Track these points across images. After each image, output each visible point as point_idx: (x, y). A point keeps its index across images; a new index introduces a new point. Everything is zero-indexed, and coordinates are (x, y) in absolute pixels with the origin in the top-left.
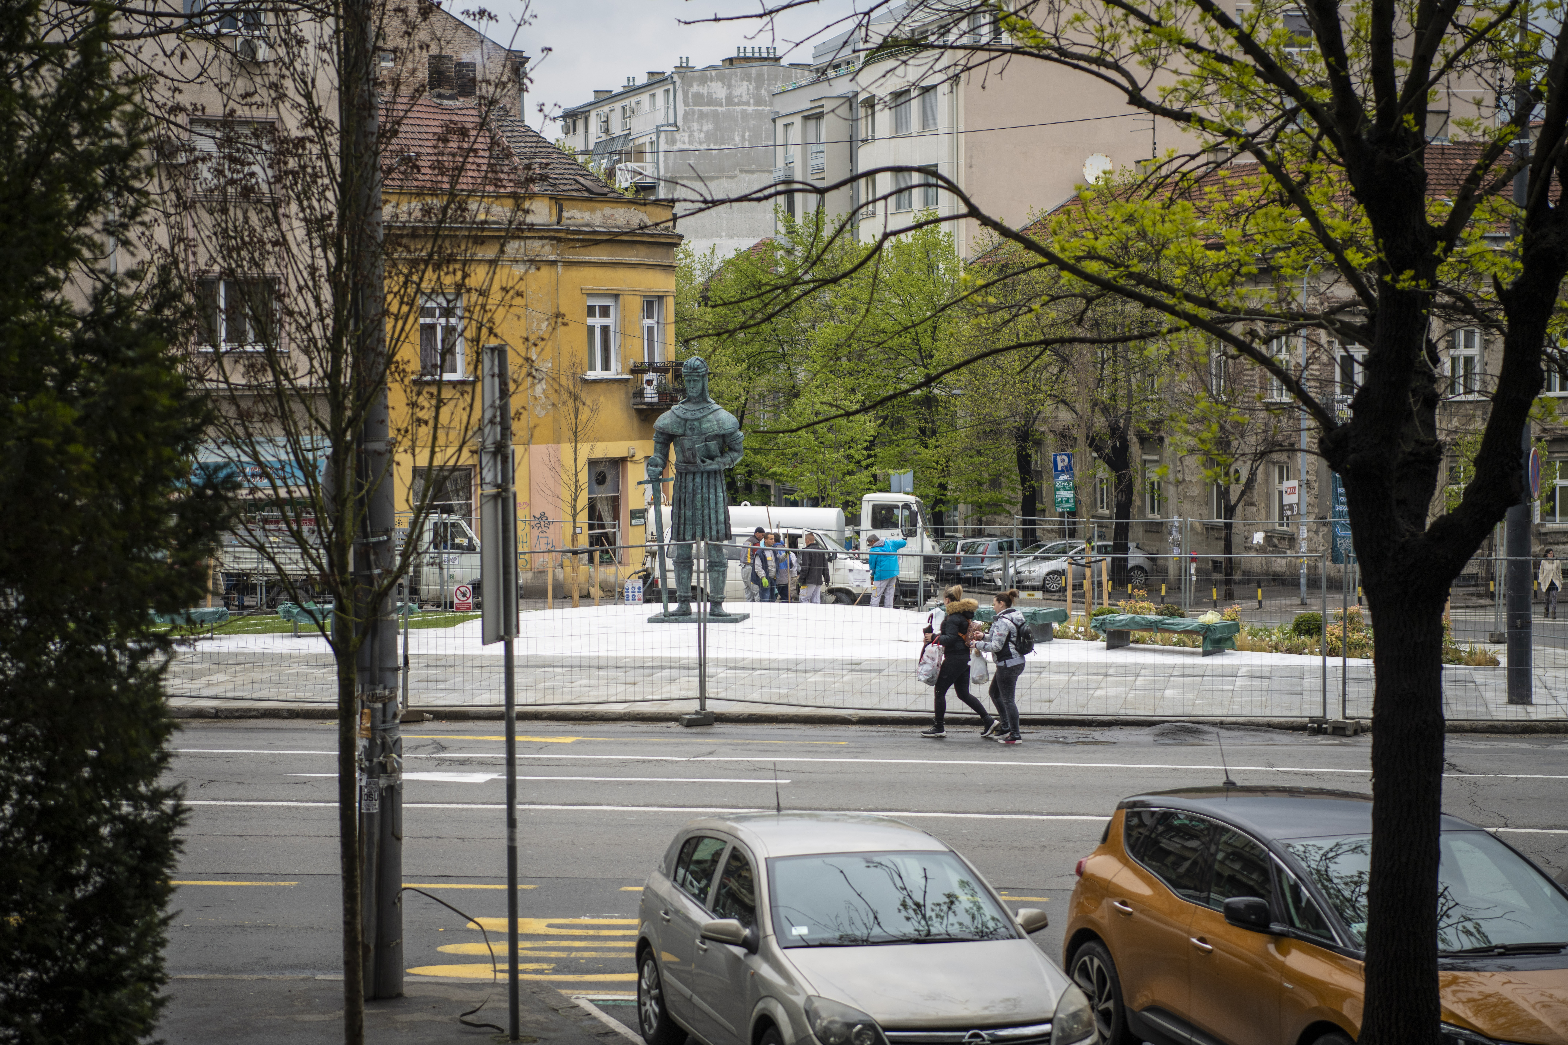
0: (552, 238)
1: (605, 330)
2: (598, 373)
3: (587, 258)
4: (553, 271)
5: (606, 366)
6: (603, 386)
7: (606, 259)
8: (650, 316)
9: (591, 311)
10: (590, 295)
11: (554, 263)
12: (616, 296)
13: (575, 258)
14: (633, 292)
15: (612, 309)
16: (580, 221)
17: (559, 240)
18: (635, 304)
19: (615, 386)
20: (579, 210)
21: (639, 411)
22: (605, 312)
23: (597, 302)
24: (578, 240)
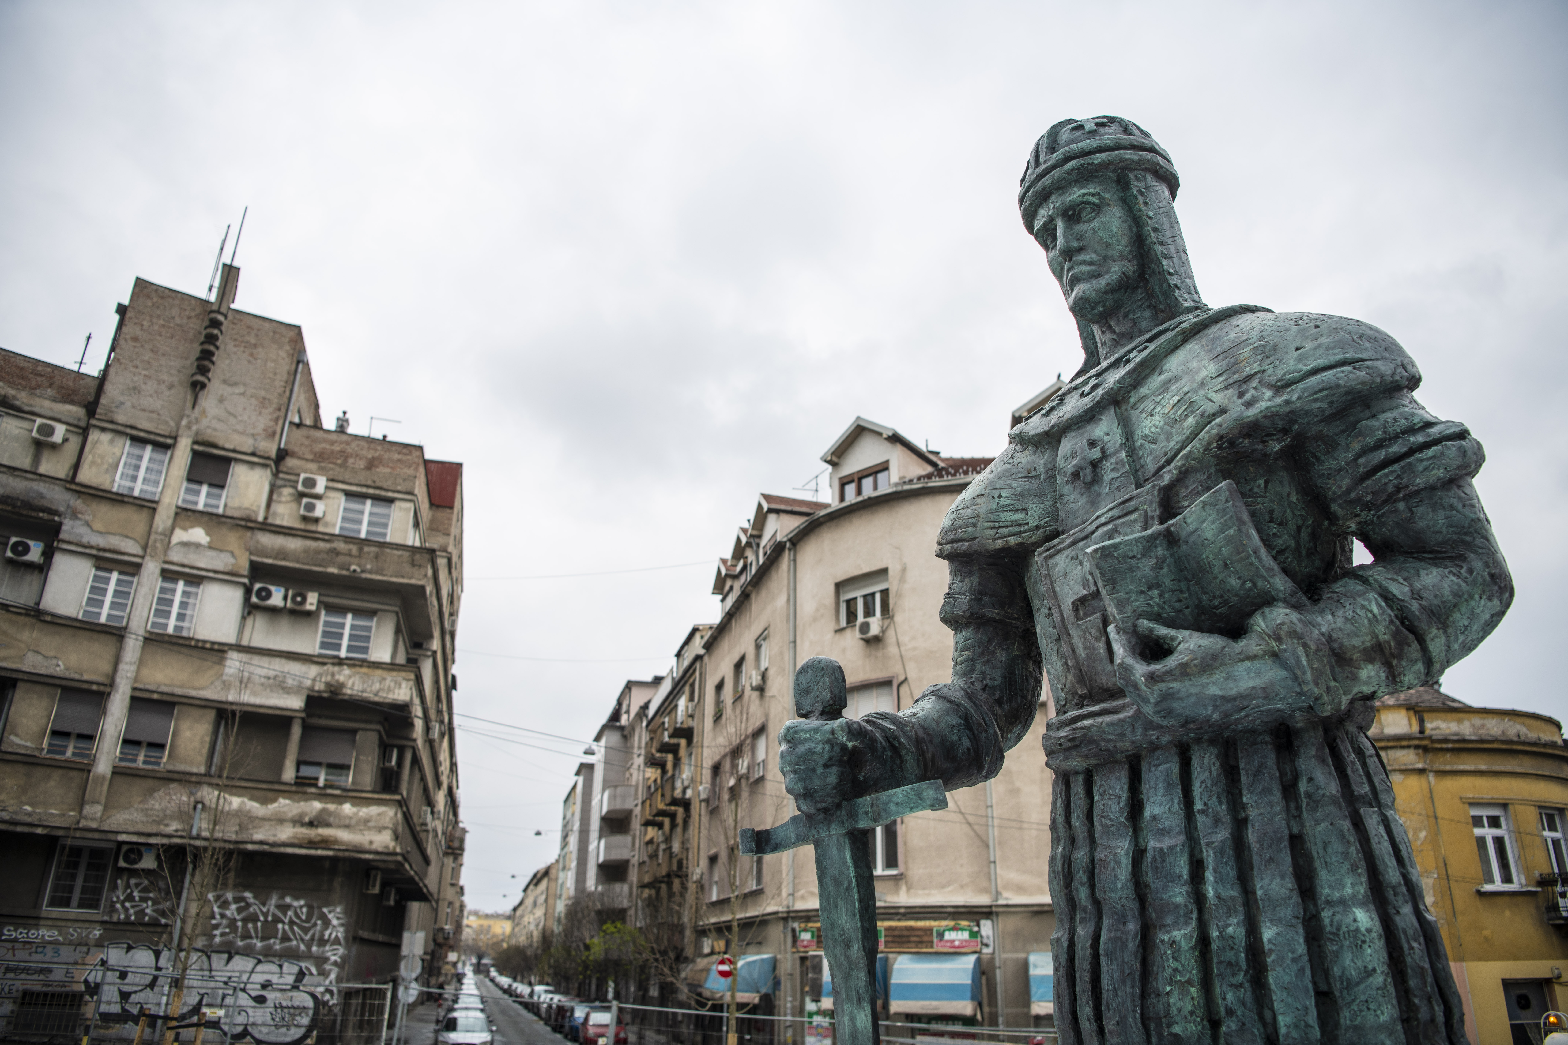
0: (1416, 747)
1: (1499, 842)
2: (1498, 886)
3: (1462, 767)
4: (1423, 779)
5: (1507, 878)
6: (1506, 899)
7: (1483, 767)
8: (1552, 828)
9: (1477, 822)
10: (1473, 804)
11: (1422, 771)
12: (1505, 806)
13: (1448, 768)
14: (1524, 802)
15: (1503, 821)
16: (1447, 732)
17: (1425, 749)
18: (1530, 815)
19: (1521, 899)
20: (1444, 721)
21: (1557, 927)
22: (1494, 822)
23: (1484, 813)
24: (1448, 750)
